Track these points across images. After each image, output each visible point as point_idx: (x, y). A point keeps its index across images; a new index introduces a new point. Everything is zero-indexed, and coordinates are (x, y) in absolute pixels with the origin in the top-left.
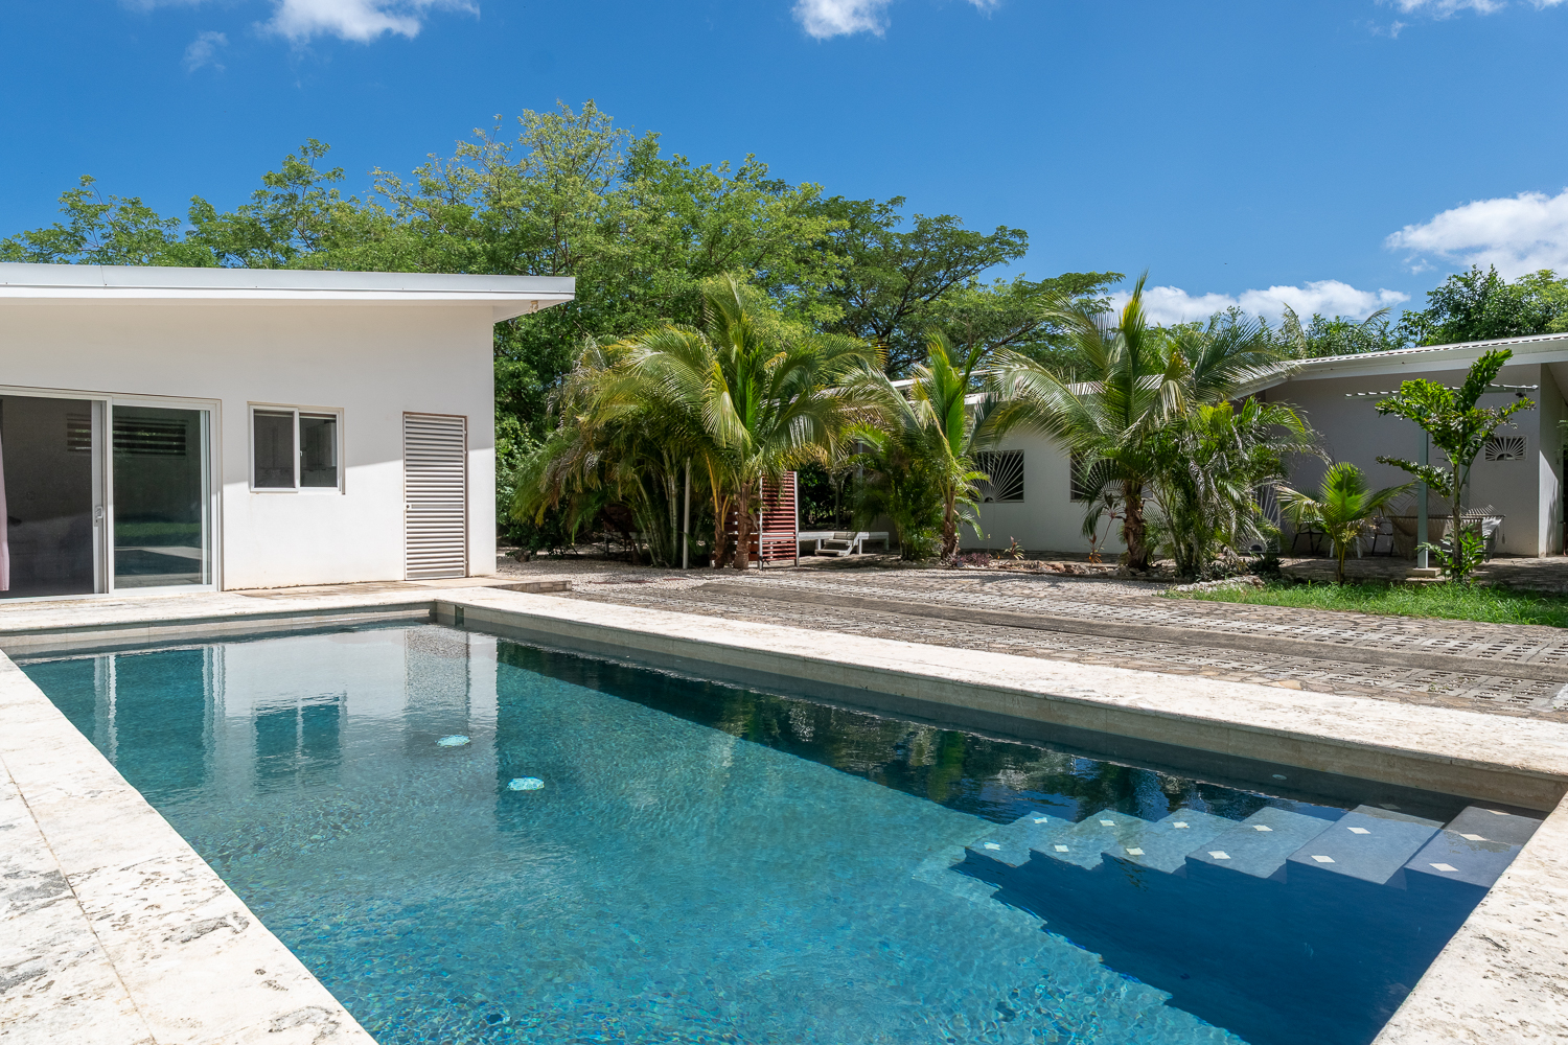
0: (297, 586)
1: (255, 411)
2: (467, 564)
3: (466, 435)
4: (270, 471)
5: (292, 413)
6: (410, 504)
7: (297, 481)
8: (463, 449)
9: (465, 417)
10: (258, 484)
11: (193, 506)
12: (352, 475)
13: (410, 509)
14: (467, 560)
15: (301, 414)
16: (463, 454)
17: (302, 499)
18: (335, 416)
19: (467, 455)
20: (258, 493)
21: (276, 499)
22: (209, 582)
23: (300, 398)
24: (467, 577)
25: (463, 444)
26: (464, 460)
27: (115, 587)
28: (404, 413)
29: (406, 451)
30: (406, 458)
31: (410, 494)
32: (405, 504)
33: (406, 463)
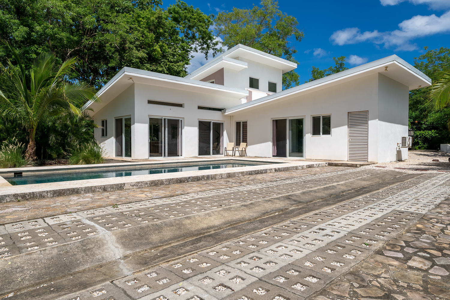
1: (313, 117)
2: (368, 158)
3: (368, 116)
4: (316, 132)
5: (320, 117)
7: (321, 133)
8: (367, 121)
10: (313, 135)
12: (333, 130)
15: (322, 116)
16: (367, 123)
17: (322, 137)
18: (330, 116)
20: (313, 137)
21: (316, 137)
22: (304, 157)
23: (321, 113)
24: (367, 162)
27: (289, 156)
28: (348, 113)
29: (349, 124)
30: (349, 125)
31: (351, 136)
32: (349, 139)
33: (349, 127)
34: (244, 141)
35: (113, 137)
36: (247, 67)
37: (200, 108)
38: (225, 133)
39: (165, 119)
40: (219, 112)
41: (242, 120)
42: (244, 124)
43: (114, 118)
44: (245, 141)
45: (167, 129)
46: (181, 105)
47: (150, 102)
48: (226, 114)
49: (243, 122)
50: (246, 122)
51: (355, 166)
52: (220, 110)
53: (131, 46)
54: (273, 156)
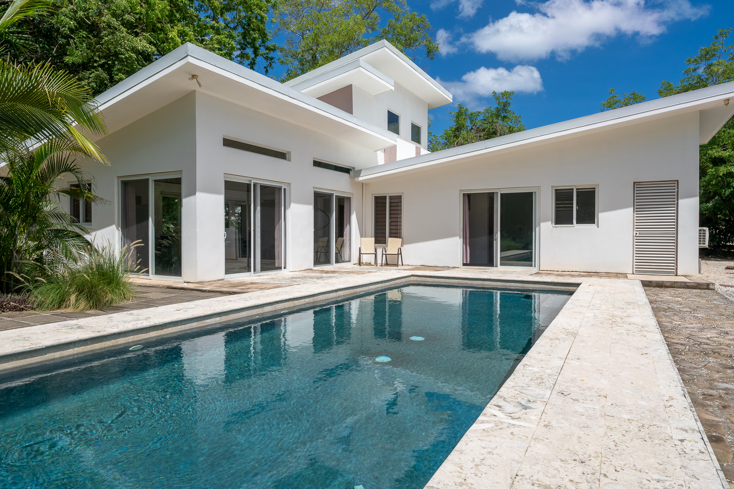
0: (573, 271)
1: (556, 190)
2: (677, 268)
3: (678, 191)
4: (562, 217)
5: (573, 189)
6: (638, 232)
7: (575, 221)
8: (676, 200)
9: (677, 181)
10: (556, 224)
11: (529, 233)
12: (602, 216)
13: (638, 235)
14: (677, 265)
15: (577, 189)
16: (676, 203)
17: (577, 230)
18: (595, 188)
19: (678, 203)
20: (556, 227)
21: (564, 229)
22: (535, 267)
23: (575, 181)
24: (676, 275)
25: (676, 197)
26: (676, 206)
27: (501, 265)
28: (634, 183)
29: (636, 204)
30: (636, 207)
31: (638, 227)
32: (635, 232)
33: (635, 210)
34: (392, 235)
35: (114, 227)
36: (393, 88)
37: (317, 164)
38: (354, 218)
39: (255, 185)
40: (346, 175)
41: (388, 191)
42: (392, 201)
43: (116, 180)
44: (396, 233)
45: (259, 208)
46: (282, 155)
47: (228, 143)
48: (361, 179)
49: (391, 198)
50: (399, 198)
51: (705, 287)
52: (347, 170)
53: (115, 22)
54: (464, 265)
